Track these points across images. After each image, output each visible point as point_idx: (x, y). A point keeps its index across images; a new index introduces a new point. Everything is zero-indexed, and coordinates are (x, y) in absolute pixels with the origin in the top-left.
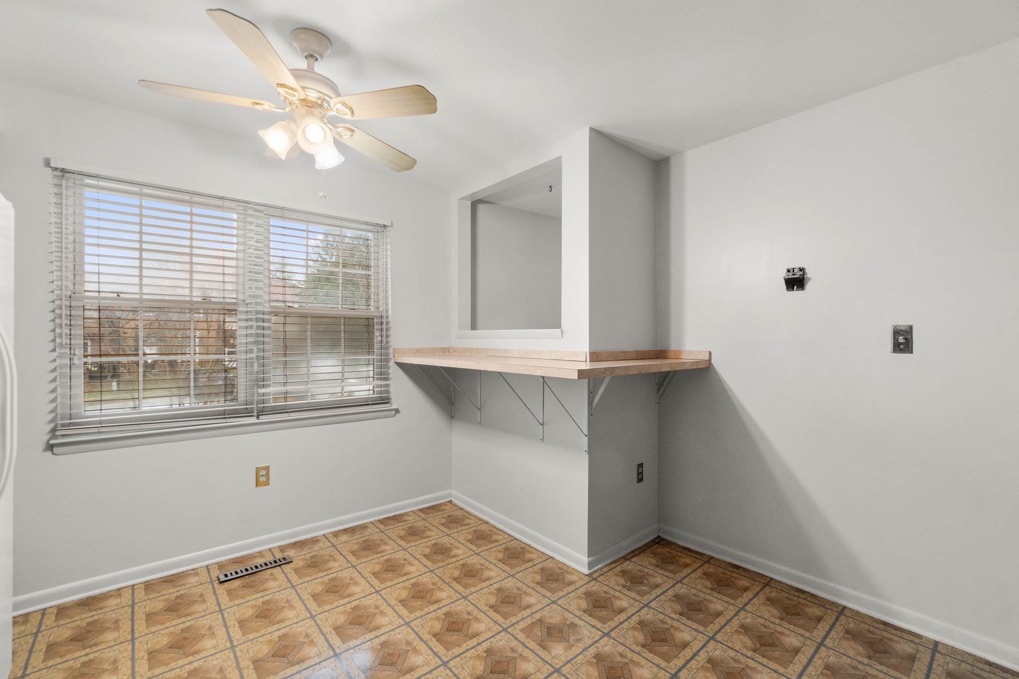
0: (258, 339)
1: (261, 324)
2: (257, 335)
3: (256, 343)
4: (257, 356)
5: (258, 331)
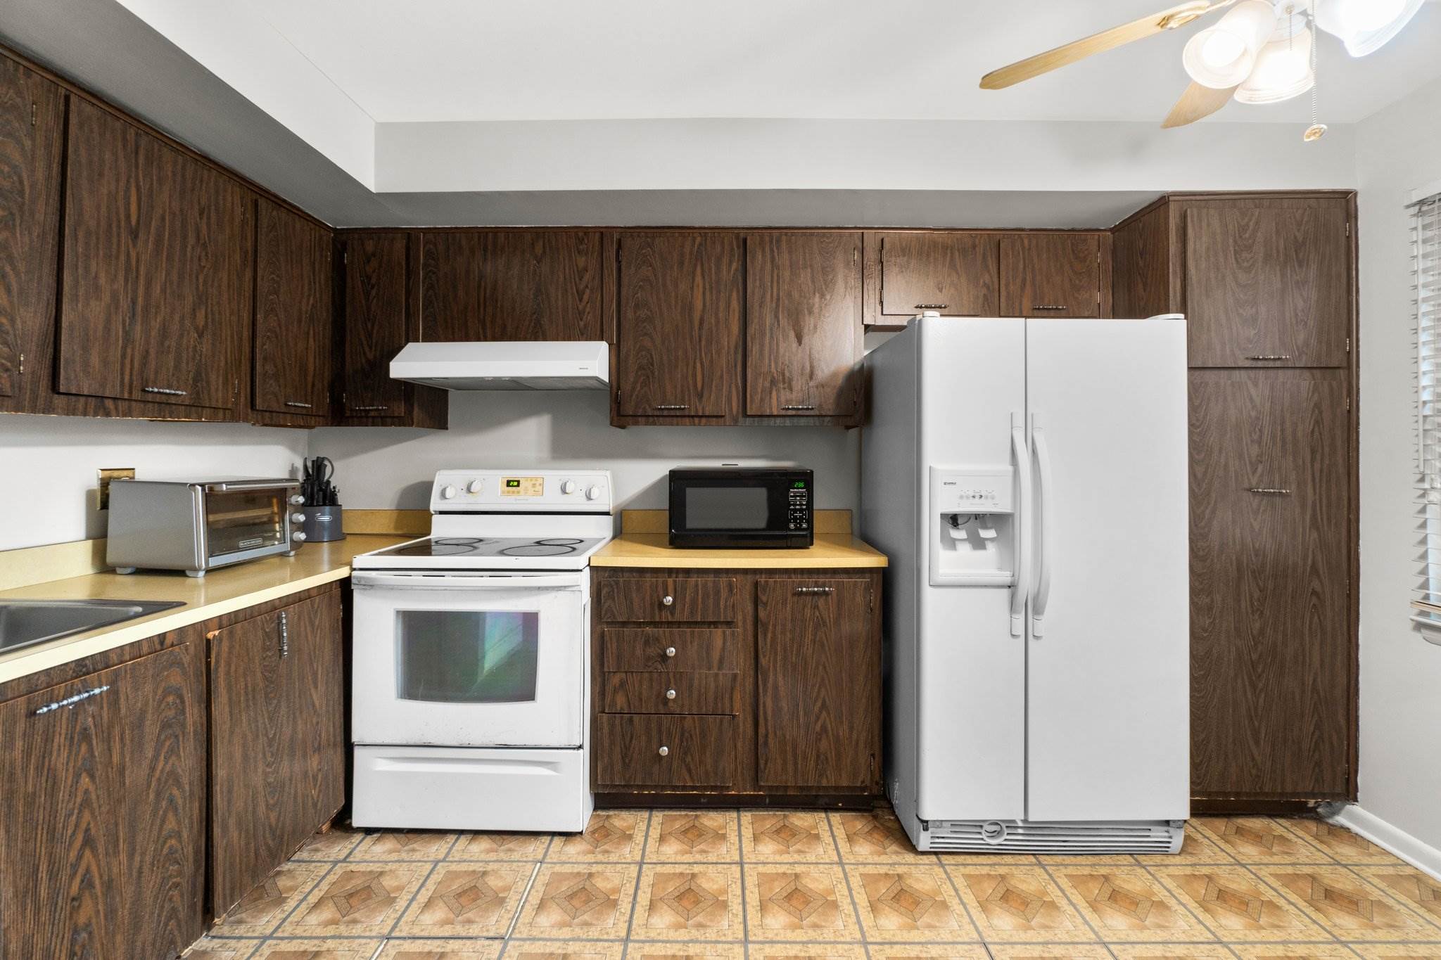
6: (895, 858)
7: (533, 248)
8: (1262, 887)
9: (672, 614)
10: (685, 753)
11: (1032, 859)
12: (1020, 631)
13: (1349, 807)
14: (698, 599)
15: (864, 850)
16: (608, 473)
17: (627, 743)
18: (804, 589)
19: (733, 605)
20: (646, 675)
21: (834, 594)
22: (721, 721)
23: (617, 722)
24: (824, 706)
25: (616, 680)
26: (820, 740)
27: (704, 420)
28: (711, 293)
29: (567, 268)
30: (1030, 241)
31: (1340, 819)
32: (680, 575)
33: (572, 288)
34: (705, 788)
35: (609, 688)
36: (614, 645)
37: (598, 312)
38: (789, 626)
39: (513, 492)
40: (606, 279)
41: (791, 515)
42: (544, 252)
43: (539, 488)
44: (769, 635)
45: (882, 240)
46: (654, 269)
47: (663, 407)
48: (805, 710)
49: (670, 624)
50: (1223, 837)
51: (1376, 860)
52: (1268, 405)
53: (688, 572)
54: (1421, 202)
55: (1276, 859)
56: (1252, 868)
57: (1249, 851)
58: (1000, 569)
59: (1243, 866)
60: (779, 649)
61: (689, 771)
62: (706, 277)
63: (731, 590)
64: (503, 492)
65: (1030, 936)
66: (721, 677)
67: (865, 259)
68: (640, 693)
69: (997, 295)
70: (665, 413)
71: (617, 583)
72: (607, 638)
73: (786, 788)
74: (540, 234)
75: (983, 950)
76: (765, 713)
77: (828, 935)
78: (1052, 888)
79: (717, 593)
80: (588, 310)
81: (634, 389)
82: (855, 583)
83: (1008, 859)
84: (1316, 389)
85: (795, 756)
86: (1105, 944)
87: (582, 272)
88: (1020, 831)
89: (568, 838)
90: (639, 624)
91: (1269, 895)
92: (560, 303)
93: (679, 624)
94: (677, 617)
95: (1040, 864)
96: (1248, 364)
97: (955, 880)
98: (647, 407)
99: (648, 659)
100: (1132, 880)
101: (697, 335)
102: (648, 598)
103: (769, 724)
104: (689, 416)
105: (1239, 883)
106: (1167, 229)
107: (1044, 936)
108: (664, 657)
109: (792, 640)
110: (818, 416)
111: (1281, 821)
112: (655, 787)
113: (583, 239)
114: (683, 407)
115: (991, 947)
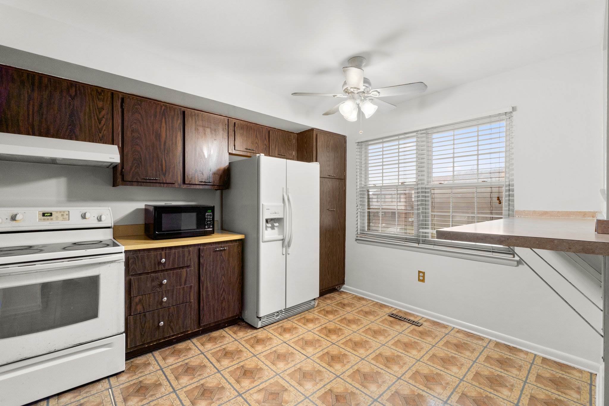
0: (423, 203)
1: (424, 194)
2: (422, 201)
3: (422, 205)
4: (422, 212)
5: (423, 198)
6: (251, 333)
7: (69, 91)
8: (333, 308)
9: (164, 266)
10: (170, 322)
11: (286, 320)
12: (284, 253)
13: (343, 286)
14: (175, 259)
15: (241, 334)
16: (110, 209)
17: (143, 326)
18: (218, 249)
19: (190, 259)
20: (152, 294)
21: (227, 250)
22: (186, 306)
23: (138, 318)
24: (224, 290)
25: (137, 300)
26: (223, 303)
27: (165, 185)
28: (170, 131)
29: (91, 107)
30: (277, 133)
31: (342, 290)
32: (167, 250)
33: (94, 116)
34: (178, 334)
35: (133, 304)
36: (136, 284)
37: (111, 131)
38: (212, 263)
39: (48, 219)
40: (115, 116)
41: (206, 223)
42: (76, 94)
43: (65, 216)
44: (204, 268)
45: (235, 123)
46: (141, 116)
47: (147, 178)
48: (217, 294)
49: (162, 271)
50: (323, 300)
51: (349, 296)
52: (331, 188)
53: (170, 248)
54: (358, 142)
55: (334, 301)
56: (330, 305)
57: (329, 302)
58: (279, 235)
59: (329, 305)
60: (208, 273)
61: (172, 329)
62: (167, 124)
63: (189, 253)
64: (40, 219)
65: (294, 336)
66: (185, 288)
67: (229, 129)
68: (149, 302)
69: (268, 148)
70: (148, 181)
71: (137, 257)
72: (133, 282)
73: (210, 324)
74: (72, 84)
75: (285, 344)
76: (203, 298)
77: (243, 358)
78: (294, 324)
79: (184, 256)
80: (104, 128)
81: (131, 169)
82: (234, 245)
83: (281, 322)
84: (339, 184)
85: (214, 311)
86: (310, 331)
87: (101, 109)
88: (284, 312)
89: (117, 376)
90: (148, 273)
91: (335, 309)
92: (87, 123)
93: (167, 270)
94: (167, 267)
95: (289, 320)
96: (328, 177)
97: (270, 332)
98: (139, 178)
99: (154, 287)
100: (310, 316)
101: (163, 148)
102: (153, 261)
103: (204, 302)
104: (159, 183)
105: (329, 308)
106: (313, 138)
107: (297, 335)
108: (161, 284)
109: (213, 269)
110: (212, 185)
111: (332, 293)
112: (156, 341)
113: (101, 93)
114: (157, 179)
115: (286, 342)
